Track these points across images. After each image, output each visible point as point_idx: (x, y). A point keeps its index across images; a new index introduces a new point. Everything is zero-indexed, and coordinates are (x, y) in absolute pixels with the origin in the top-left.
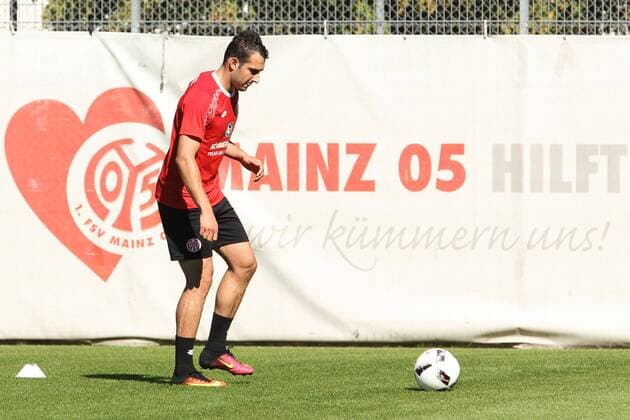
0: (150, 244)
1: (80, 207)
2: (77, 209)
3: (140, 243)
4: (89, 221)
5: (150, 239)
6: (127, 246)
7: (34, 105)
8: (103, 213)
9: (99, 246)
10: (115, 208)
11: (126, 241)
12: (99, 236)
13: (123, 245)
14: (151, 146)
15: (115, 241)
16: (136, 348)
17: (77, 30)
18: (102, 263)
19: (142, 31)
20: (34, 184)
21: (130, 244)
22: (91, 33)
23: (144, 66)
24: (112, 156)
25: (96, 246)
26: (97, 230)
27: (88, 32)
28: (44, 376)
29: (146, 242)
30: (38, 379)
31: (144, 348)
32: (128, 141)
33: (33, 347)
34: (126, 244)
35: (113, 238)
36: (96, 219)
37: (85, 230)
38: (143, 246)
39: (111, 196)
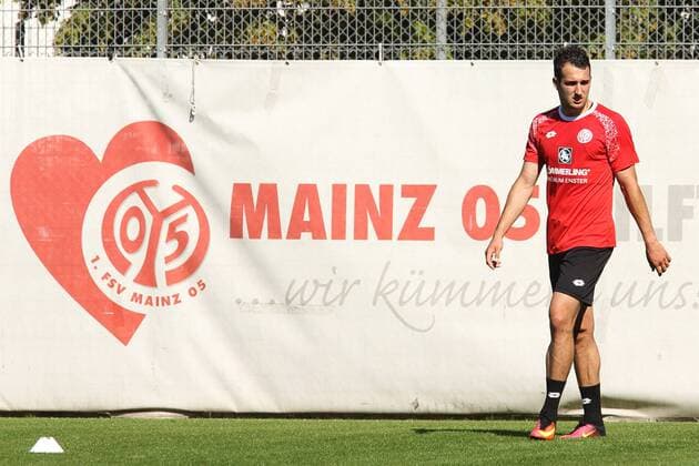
0: (177, 302)
1: (97, 258)
2: (93, 261)
3: (165, 301)
4: (107, 276)
5: (176, 296)
6: (151, 304)
7: (45, 141)
8: (123, 266)
9: (119, 304)
10: (137, 260)
11: (150, 298)
12: (119, 292)
13: (146, 303)
14: (177, 189)
15: (137, 298)
16: (163, 421)
17: (95, 55)
18: (121, 323)
19: (169, 56)
20: (44, 233)
21: (154, 301)
22: (111, 59)
23: (171, 96)
24: (134, 200)
25: (114, 304)
26: (116, 286)
27: (107, 58)
28: (62, 451)
29: (172, 300)
30: (55, 454)
31: (172, 421)
32: (152, 183)
33: (45, 419)
34: (149, 301)
35: (135, 294)
36: (115, 274)
37: (103, 286)
38: (168, 303)
39: (133, 247)
